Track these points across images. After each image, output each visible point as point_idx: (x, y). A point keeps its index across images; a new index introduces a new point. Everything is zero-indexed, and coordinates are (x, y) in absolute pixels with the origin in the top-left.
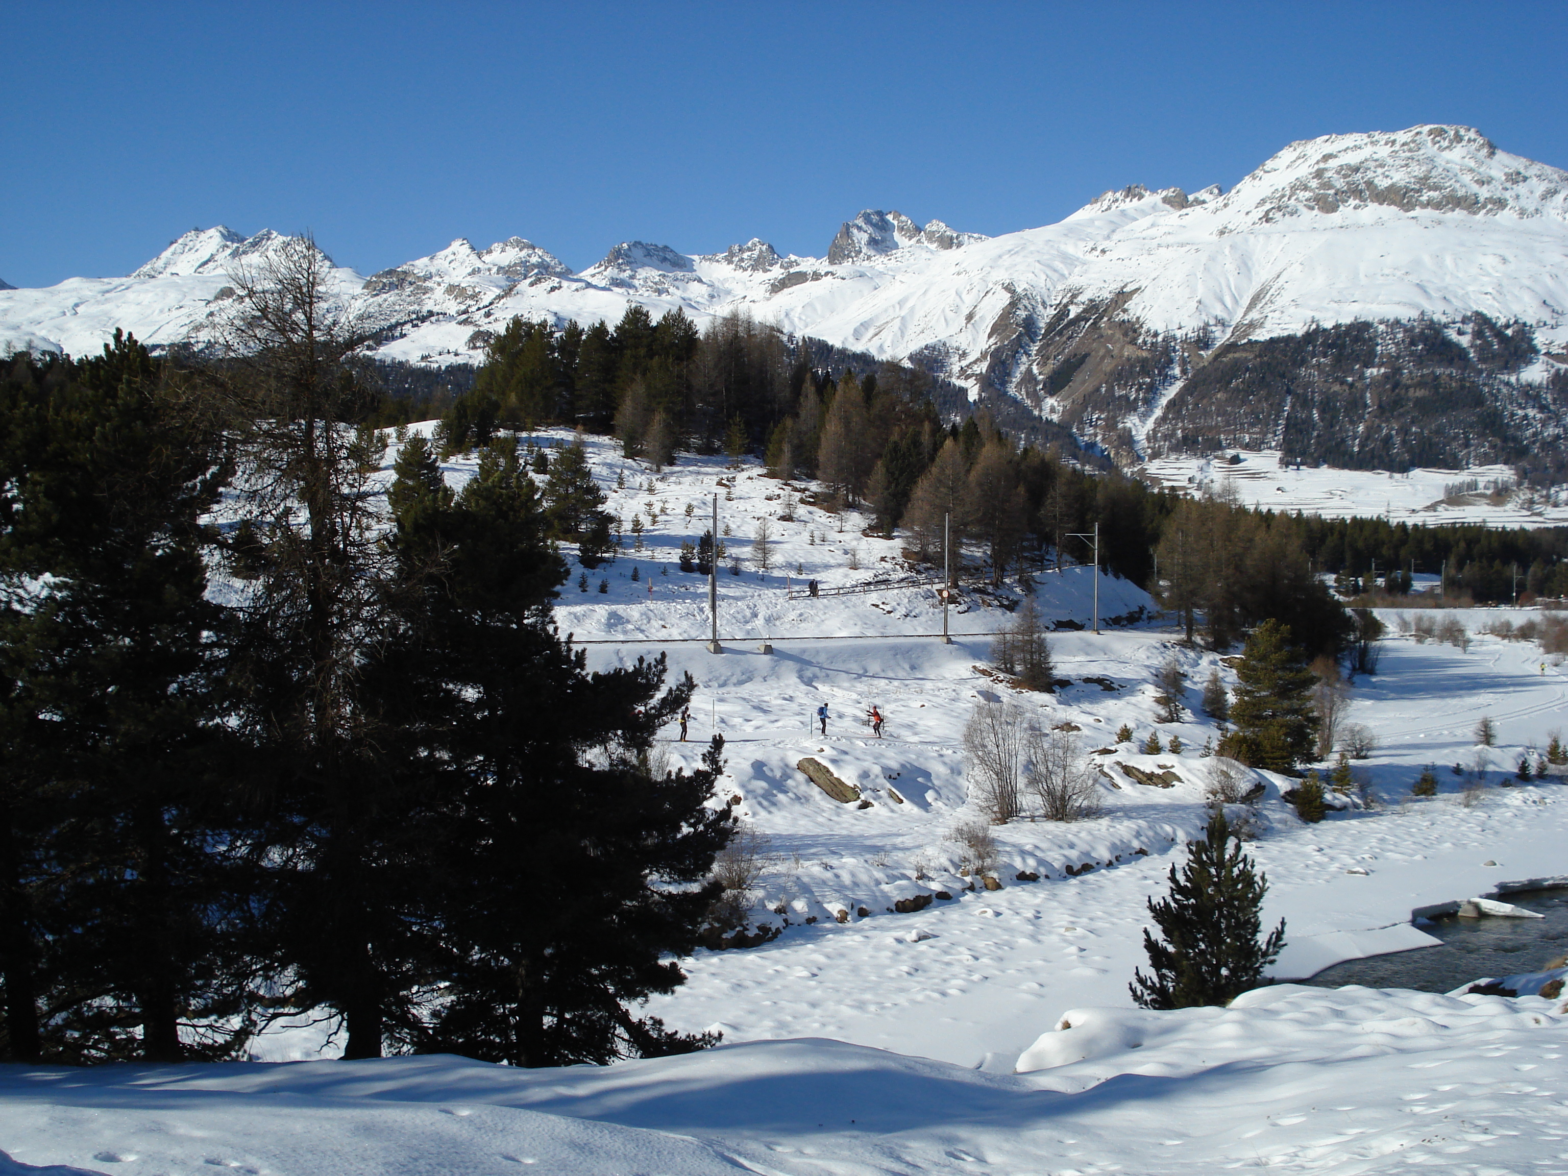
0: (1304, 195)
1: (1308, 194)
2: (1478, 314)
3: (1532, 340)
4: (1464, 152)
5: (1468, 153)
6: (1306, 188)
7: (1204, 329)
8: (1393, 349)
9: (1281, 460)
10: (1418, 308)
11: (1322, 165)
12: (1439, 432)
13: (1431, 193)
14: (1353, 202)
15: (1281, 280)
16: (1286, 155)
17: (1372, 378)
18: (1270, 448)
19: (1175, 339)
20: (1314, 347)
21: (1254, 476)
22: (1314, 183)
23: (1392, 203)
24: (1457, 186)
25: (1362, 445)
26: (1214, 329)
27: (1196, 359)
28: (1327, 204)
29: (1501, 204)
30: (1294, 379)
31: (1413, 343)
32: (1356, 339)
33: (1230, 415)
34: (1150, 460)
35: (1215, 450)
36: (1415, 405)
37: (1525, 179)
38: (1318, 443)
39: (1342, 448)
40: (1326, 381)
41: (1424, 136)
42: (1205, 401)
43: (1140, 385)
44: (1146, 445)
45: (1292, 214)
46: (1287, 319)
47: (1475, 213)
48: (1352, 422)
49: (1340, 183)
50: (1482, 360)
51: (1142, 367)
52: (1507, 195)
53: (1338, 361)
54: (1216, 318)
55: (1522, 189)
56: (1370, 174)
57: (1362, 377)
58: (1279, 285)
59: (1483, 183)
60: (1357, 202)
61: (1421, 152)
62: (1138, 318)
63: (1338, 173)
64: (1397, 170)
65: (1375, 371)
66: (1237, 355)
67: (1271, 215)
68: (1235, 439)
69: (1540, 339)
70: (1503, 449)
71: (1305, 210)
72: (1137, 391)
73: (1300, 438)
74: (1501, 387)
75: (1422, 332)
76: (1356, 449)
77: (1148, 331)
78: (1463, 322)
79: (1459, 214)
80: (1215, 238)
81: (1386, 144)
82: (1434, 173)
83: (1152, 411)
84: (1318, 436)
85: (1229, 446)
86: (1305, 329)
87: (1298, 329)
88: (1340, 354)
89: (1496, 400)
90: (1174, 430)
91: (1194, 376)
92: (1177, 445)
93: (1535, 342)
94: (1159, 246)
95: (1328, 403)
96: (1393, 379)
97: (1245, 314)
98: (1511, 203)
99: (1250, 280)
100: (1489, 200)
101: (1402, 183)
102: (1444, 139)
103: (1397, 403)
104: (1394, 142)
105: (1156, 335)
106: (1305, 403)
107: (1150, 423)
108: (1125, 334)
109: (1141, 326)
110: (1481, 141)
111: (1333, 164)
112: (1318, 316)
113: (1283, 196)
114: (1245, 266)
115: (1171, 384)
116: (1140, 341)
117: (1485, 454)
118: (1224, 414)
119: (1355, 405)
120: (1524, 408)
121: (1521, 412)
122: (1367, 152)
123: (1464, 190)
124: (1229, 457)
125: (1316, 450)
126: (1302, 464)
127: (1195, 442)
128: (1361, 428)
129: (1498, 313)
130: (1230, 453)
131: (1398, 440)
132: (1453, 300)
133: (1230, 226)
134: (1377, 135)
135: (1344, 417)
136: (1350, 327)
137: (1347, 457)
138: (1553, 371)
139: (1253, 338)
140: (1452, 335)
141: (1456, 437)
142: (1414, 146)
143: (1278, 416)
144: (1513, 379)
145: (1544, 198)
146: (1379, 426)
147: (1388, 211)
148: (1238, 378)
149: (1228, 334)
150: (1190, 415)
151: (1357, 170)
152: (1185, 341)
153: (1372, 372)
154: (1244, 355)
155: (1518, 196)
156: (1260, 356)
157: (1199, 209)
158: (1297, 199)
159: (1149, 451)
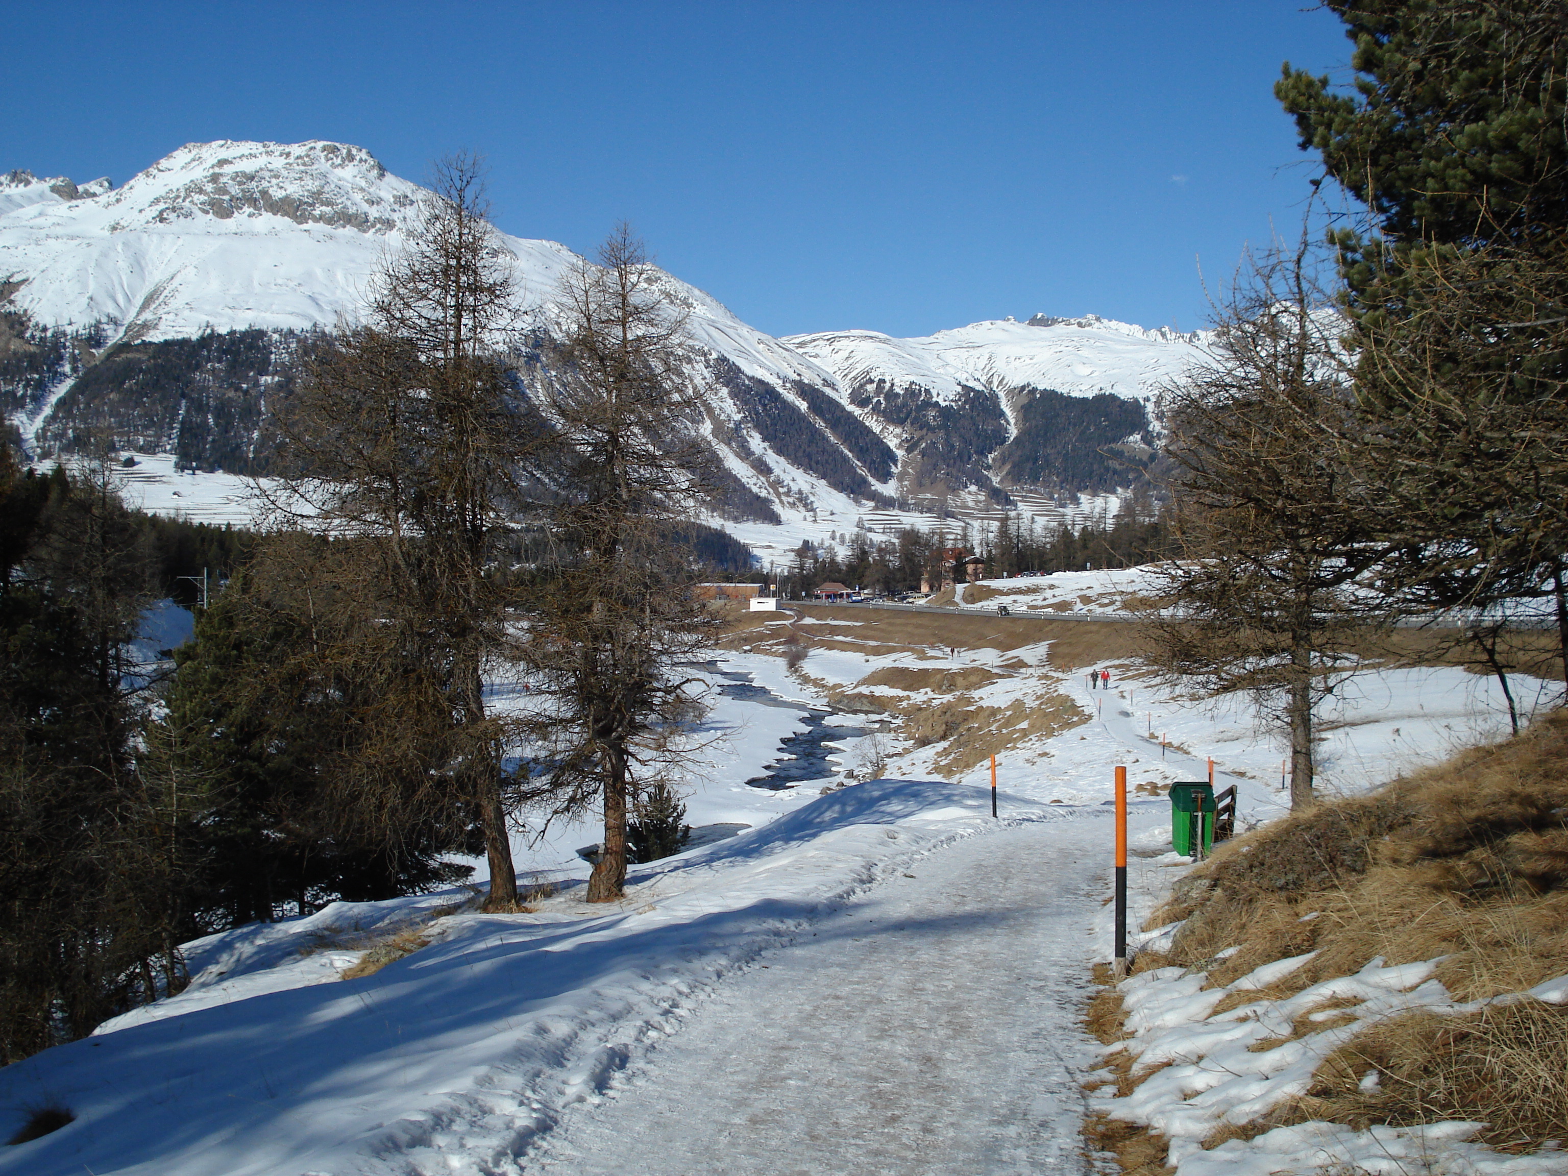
0: (199, 198)
1: (203, 198)
4: (355, 171)
5: (360, 172)
6: (201, 191)
7: (95, 326)
8: (286, 358)
9: (177, 465)
10: (310, 320)
11: (217, 170)
13: (324, 208)
14: (247, 210)
15: (175, 282)
16: (181, 156)
17: (267, 386)
18: (165, 452)
19: (65, 334)
20: (209, 352)
21: (150, 479)
22: (209, 187)
23: (286, 214)
24: (349, 203)
25: (257, 452)
26: (106, 327)
27: (87, 357)
28: (222, 209)
29: (389, 224)
30: (188, 383)
31: (306, 353)
32: (250, 347)
33: (123, 416)
34: (40, 460)
35: (108, 452)
37: (412, 203)
38: (213, 448)
39: (237, 454)
40: (221, 387)
41: (318, 152)
42: (97, 401)
43: (28, 381)
44: (35, 444)
45: (186, 216)
46: (182, 322)
47: (365, 231)
48: (246, 429)
49: (235, 190)
51: (30, 363)
52: (395, 216)
53: (233, 367)
54: (108, 316)
55: (408, 211)
56: (265, 184)
57: (256, 384)
58: (173, 287)
59: (373, 203)
60: (251, 210)
61: (314, 167)
62: (26, 311)
63: (233, 179)
64: (291, 183)
65: (269, 379)
66: (130, 356)
67: (165, 215)
68: (129, 441)
71: (199, 213)
72: (25, 387)
73: (195, 442)
75: (314, 343)
76: (251, 455)
77: (37, 324)
79: (349, 231)
80: (107, 233)
82: (326, 189)
83: (40, 409)
84: (214, 441)
85: (123, 448)
86: (200, 333)
87: (194, 334)
88: (235, 361)
90: (65, 430)
91: (85, 374)
92: (69, 445)
94: (48, 236)
95: (223, 408)
96: (286, 386)
97: (138, 314)
98: (399, 224)
99: (144, 280)
100: (379, 220)
101: (296, 196)
102: (337, 157)
104: (288, 155)
105: (45, 329)
106: (199, 407)
107: (39, 422)
108: (12, 327)
109: (29, 320)
110: (371, 161)
111: (228, 169)
112: (212, 321)
113: (178, 197)
114: (138, 265)
115: (61, 382)
116: (28, 335)
118: (118, 414)
119: (250, 412)
122: (262, 161)
123: (355, 208)
124: (123, 459)
125: (211, 455)
126: (198, 468)
127: (88, 443)
128: (256, 435)
130: (124, 455)
132: (344, 314)
133: (122, 223)
134: (272, 146)
135: (239, 423)
136: (245, 334)
137: (241, 463)
139: (147, 339)
142: (308, 160)
143: (173, 420)
145: (428, 222)
146: (273, 434)
147: (282, 222)
148: (131, 379)
149: (121, 334)
150: (82, 414)
151: (252, 178)
152: (76, 337)
153: (266, 379)
154: (138, 356)
155: (405, 218)
156: (154, 358)
157: (89, 201)
158: (192, 202)
159: (39, 450)
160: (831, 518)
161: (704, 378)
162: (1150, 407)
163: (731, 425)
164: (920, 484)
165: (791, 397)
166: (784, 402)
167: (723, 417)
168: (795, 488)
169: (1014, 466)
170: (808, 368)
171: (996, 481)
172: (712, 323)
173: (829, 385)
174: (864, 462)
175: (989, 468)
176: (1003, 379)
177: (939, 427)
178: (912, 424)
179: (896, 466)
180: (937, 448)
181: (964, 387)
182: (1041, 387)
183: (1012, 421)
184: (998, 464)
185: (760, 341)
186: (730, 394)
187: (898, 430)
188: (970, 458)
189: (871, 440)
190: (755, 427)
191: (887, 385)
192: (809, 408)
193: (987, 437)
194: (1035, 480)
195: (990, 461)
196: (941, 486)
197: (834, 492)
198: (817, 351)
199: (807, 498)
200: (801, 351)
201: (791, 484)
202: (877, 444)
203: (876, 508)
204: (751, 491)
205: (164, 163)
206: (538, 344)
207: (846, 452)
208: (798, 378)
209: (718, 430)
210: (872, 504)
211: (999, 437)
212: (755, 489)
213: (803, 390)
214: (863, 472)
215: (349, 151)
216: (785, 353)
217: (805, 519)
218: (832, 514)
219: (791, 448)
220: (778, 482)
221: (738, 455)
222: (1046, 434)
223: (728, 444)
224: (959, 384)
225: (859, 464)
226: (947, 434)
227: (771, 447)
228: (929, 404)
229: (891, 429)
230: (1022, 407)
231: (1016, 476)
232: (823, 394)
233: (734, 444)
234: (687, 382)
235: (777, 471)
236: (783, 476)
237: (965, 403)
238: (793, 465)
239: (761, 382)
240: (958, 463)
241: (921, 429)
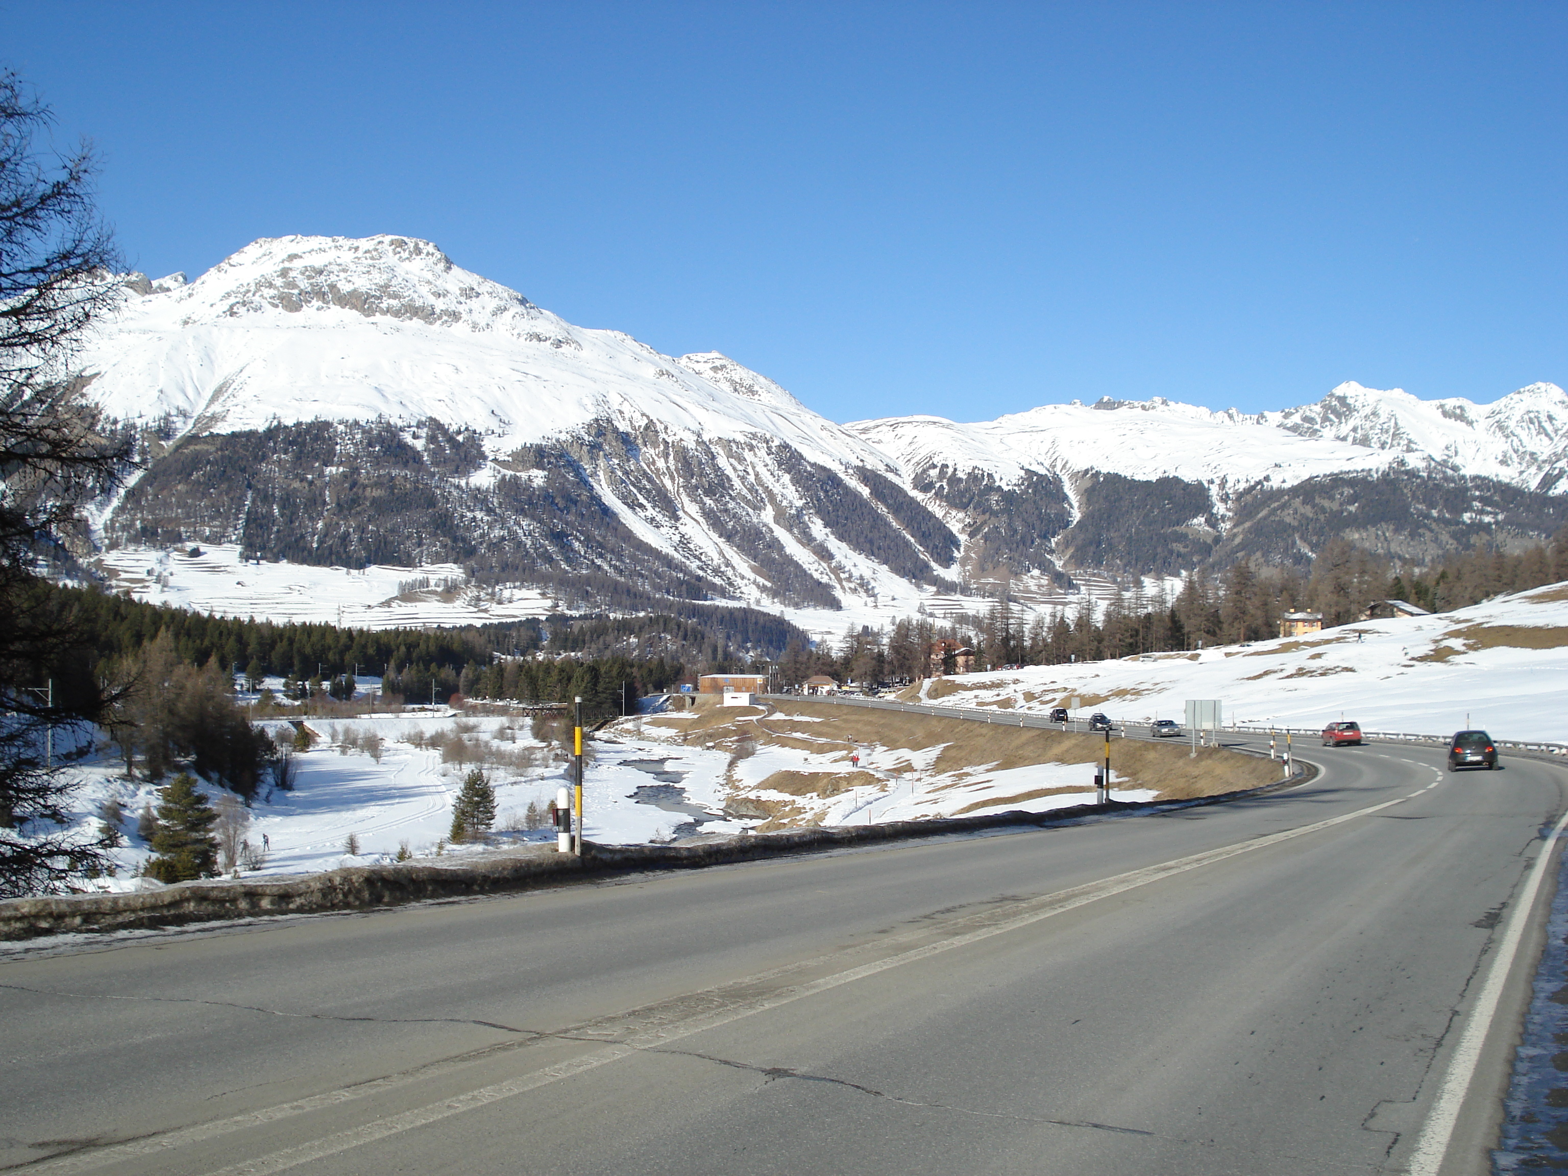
0: (268, 292)
1: (272, 292)
2: (431, 419)
3: (481, 446)
4: (422, 264)
5: (427, 265)
6: (271, 285)
7: (165, 419)
8: (351, 449)
9: (241, 555)
10: (376, 411)
11: (287, 265)
12: (392, 531)
13: (391, 301)
14: (316, 303)
15: (244, 375)
16: (252, 251)
17: (331, 476)
18: (231, 542)
19: (134, 426)
20: (275, 443)
21: (214, 569)
22: (279, 282)
23: (354, 307)
24: (415, 296)
25: (321, 542)
26: (175, 419)
27: (157, 450)
28: (291, 303)
29: (455, 316)
30: (255, 474)
31: (370, 444)
32: (316, 438)
33: (190, 507)
34: (107, 551)
35: (174, 542)
36: (372, 504)
37: (478, 295)
38: (278, 539)
39: (301, 543)
40: (286, 478)
41: (386, 246)
42: (165, 492)
43: (97, 474)
44: (104, 535)
45: (256, 310)
46: (250, 414)
47: (431, 323)
48: (311, 519)
49: (304, 284)
50: (435, 463)
52: (461, 308)
53: (298, 457)
54: (178, 409)
55: (474, 303)
56: (333, 278)
57: (321, 475)
58: (241, 380)
59: (439, 295)
60: (320, 303)
61: (382, 261)
62: (97, 404)
63: (303, 273)
64: (359, 277)
65: (334, 469)
66: (198, 447)
67: (235, 310)
68: (195, 532)
69: (488, 446)
70: (453, 549)
71: (269, 307)
72: (94, 479)
73: (260, 532)
74: (452, 490)
75: (380, 434)
76: (315, 545)
77: (108, 417)
78: (418, 427)
79: (417, 323)
80: (179, 327)
81: (350, 249)
82: (393, 282)
83: (109, 500)
84: (278, 531)
85: (189, 539)
86: (267, 425)
87: (261, 426)
88: (301, 452)
89: (448, 501)
90: (133, 521)
91: (155, 466)
92: (136, 536)
93: (483, 449)
94: (120, 331)
95: (288, 499)
96: (351, 478)
97: (207, 406)
98: (465, 316)
99: (213, 373)
100: (445, 312)
101: (364, 290)
102: (404, 250)
103: (355, 501)
104: (357, 249)
105: (115, 422)
106: (266, 498)
107: (108, 513)
108: (83, 420)
109: (100, 413)
110: (438, 255)
111: (297, 264)
112: (279, 413)
113: (248, 291)
114: (208, 359)
115: (131, 472)
116: (98, 428)
117: (437, 553)
118: (184, 506)
119: (314, 502)
120: (473, 511)
121: (469, 515)
122: (331, 256)
123: (421, 300)
124: (188, 549)
125: (276, 545)
126: (262, 558)
127: (155, 533)
128: (320, 525)
129: (452, 420)
130: (190, 545)
131: (355, 538)
132: (409, 405)
133: (194, 317)
134: (341, 240)
135: (304, 513)
136: (311, 425)
137: (306, 553)
138: (499, 477)
139: (215, 431)
140: (407, 438)
141: (408, 537)
142: (375, 255)
143: (239, 511)
144: (463, 483)
145: (494, 314)
146: (337, 524)
147: (350, 315)
148: (197, 469)
149: (190, 425)
150: (150, 506)
151: (321, 272)
152: (146, 430)
153: (331, 470)
154: (205, 447)
155: (471, 311)
156: (221, 449)
157: (162, 295)
158: (262, 296)
159: (107, 541)
160: (892, 603)
161: (766, 465)
162: (1214, 491)
163: (793, 512)
164: (982, 569)
165: (853, 483)
166: (846, 488)
167: (785, 503)
168: (856, 574)
169: (1077, 550)
170: (871, 453)
171: (1059, 565)
172: (775, 411)
173: (892, 471)
174: (927, 548)
175: (1052, 552)
176: (1067, 462)
177: (1002, 511)
178: (975, 509)
179: (959, 550)
180: (1000, 533)
181: (1028, 471)
182: (1104, 471)
183: (1076, 505)
184: (1061, 548)
185: (823, 428)
186: (792, 480)
187: (961, 515)
188: (1033, 542)
189: (934, 525)
190: (817, 513)
191: (950, 471)
192: (871, 493)
193: (1050, 521)
194: (1099, 564)
195: (1053, 545)
196: (1003, 570)
197: (896, 577)
198: (880, 436)
199: (868, 583)
200: (864, 437)
201: (853, 570)
202: (939, 529)
203: (938, 593)
204: (811, 576)
205: (235, 258)
206: (601, 433)
207: (909, 537)
208: (861, 464)
209: (780, 516)
210: (934, 589)
211: (1063, 521)
212: (816, 575)
213: (866, 476)
214: (925, 556)
215: (416, 245)
216: (848, 439)
217: (866, 605)
218: (894, 599)
219: (853, 534)
220: (840, 568)
221: (799, 541)
222: (1109, 517)
223: (790, 531)
224: (1022, 468)
225: (922, 549)
226: (1010, 519)
227: (833, 533)
228: (991, 488)
229: (954, 513)
230: (1086, 491)
231: (1079, 560)
232: (885, 479)
233: (795, 531)
234: (750, 470)
235: (839, 557)
236: (844, 562)
237: (1028, 487)
238: (855, 550)
239: (823, 469)
240: (1021, 546)
241: (984, 513)
